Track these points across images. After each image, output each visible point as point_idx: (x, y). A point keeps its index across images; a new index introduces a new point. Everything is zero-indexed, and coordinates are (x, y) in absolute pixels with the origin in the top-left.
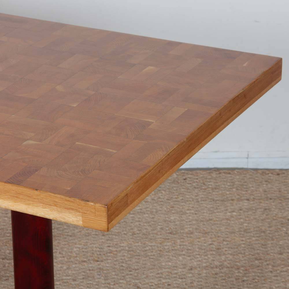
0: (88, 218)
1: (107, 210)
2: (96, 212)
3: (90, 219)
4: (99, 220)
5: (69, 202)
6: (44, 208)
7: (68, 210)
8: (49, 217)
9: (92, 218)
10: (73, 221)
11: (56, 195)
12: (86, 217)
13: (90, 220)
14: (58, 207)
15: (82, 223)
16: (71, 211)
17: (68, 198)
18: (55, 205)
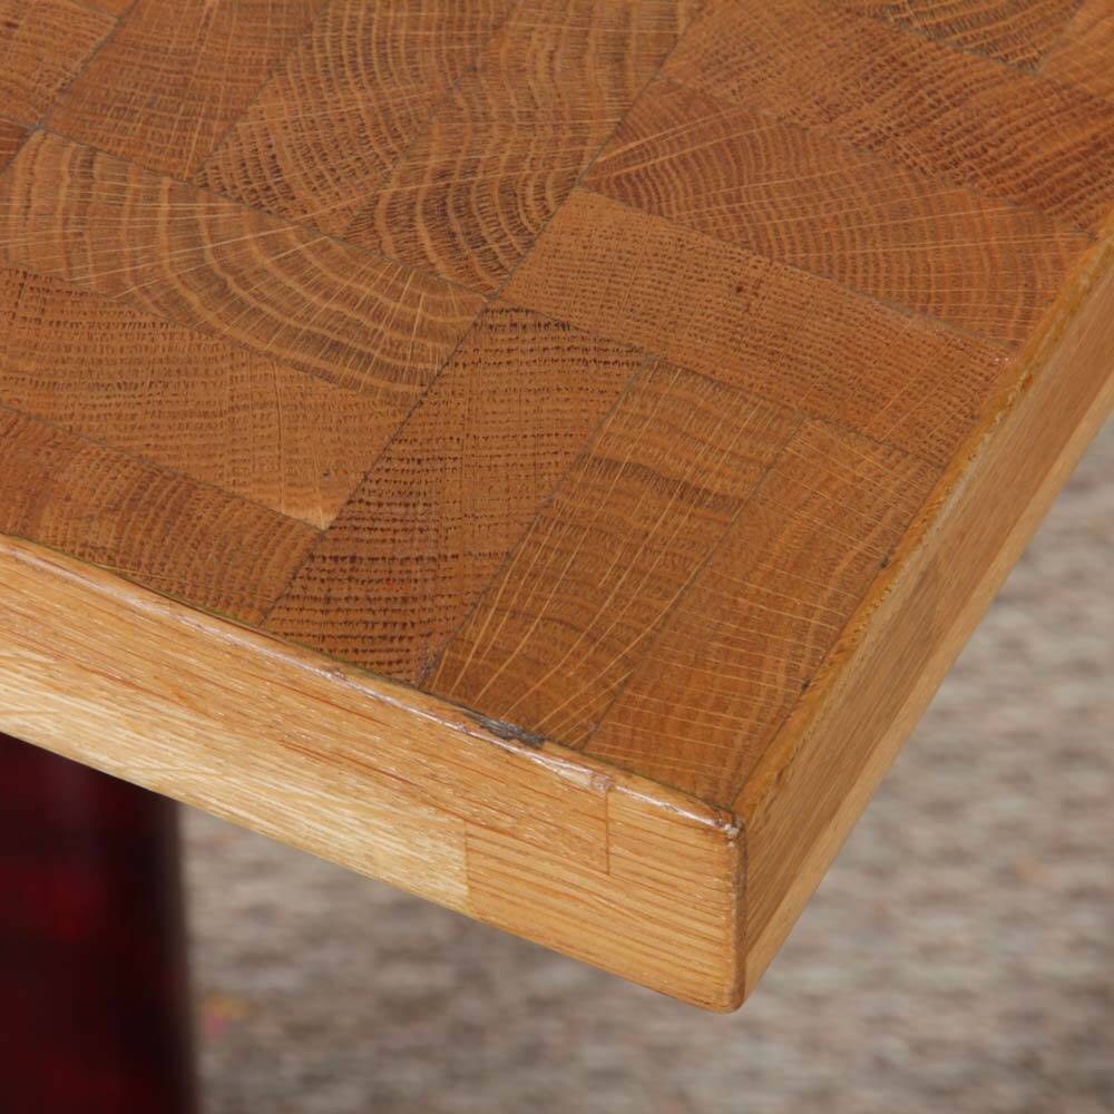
0: (527, 869)
1: (736, 855)
2: (612, 850)
3: (546, 882)
4: (649, 918)
5: (330, 709)
6: (58, 689)
7: (319, 765)
8: (118, 769)
9: (564, 882)
10: (369, 858)
11: (191, 620)
12: (500, 860)
13: (546, 890)
14: (206, 714)
15: (464, 890)
16: (352, 780)
17: (313, 670)
18: (182, 698)
